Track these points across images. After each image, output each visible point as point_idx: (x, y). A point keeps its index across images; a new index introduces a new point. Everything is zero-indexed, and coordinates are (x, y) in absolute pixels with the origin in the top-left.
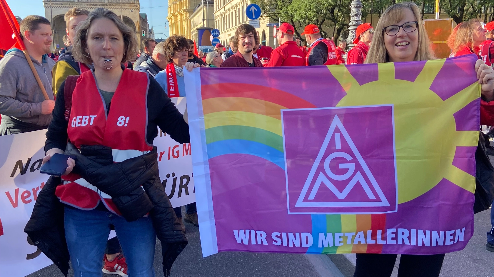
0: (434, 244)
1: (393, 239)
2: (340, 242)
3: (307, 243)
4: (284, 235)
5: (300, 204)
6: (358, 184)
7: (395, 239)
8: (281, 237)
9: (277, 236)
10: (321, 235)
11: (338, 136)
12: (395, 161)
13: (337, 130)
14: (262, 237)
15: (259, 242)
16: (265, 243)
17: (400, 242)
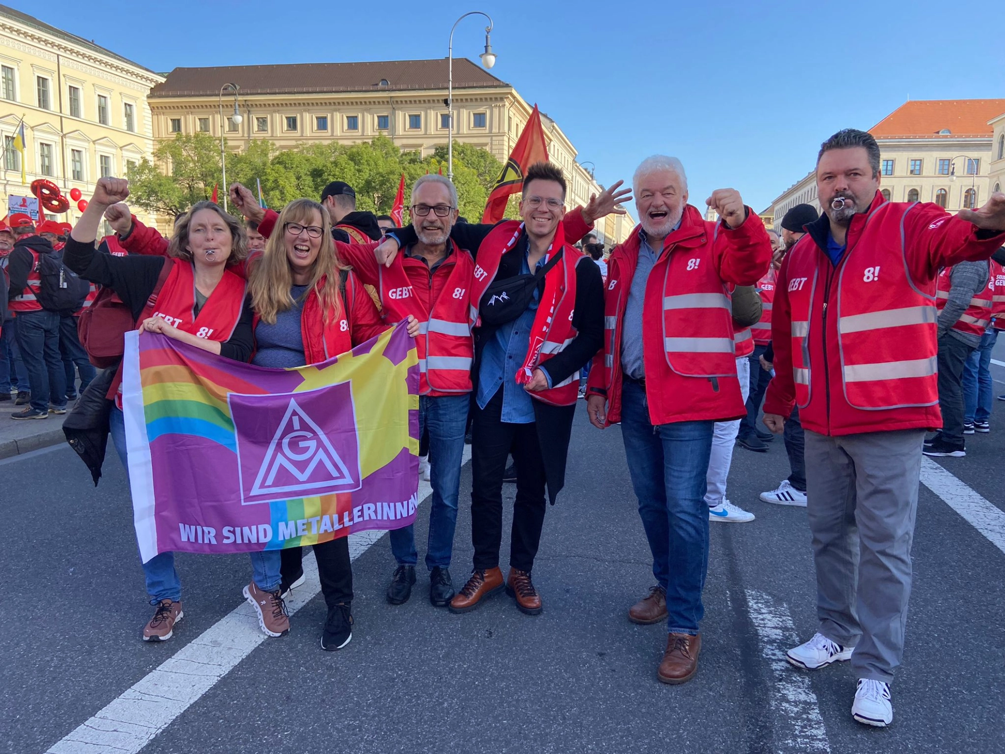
0: (399, 517)
1: (359, 517)
2: (303, 530)
3: (265, 537)
4: (238, 530)
5: (255, 491)
6: (321, 462)
7: (362, 515)
8: (234, 532)
9: (229, 531)
10: (282, 525)
11: (296, 420)
12: (357, 433)
13: (295, 413)
14: (210, 534)
15: (206, 541)
16: (214, 542)
17: (366, 518)
